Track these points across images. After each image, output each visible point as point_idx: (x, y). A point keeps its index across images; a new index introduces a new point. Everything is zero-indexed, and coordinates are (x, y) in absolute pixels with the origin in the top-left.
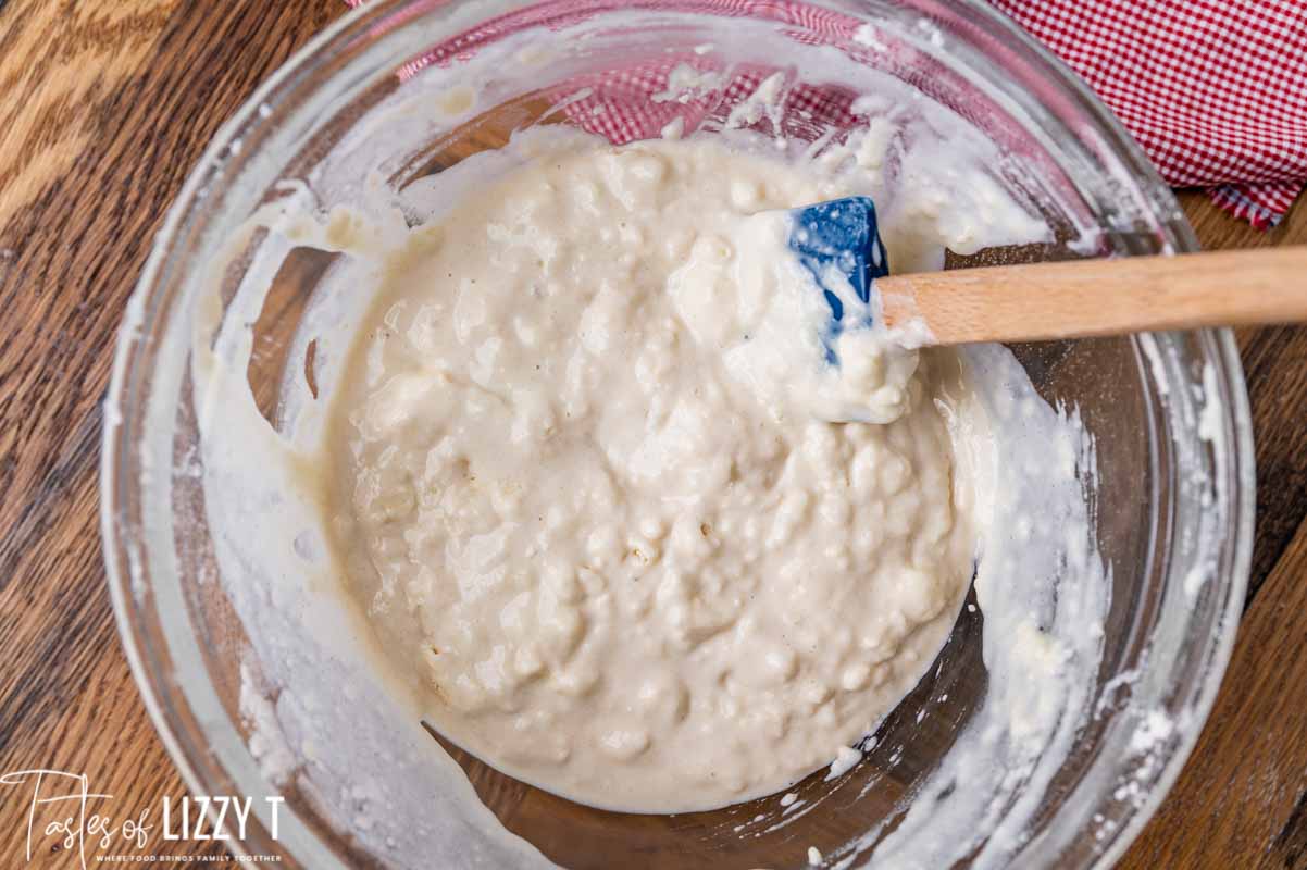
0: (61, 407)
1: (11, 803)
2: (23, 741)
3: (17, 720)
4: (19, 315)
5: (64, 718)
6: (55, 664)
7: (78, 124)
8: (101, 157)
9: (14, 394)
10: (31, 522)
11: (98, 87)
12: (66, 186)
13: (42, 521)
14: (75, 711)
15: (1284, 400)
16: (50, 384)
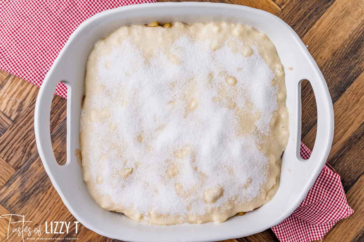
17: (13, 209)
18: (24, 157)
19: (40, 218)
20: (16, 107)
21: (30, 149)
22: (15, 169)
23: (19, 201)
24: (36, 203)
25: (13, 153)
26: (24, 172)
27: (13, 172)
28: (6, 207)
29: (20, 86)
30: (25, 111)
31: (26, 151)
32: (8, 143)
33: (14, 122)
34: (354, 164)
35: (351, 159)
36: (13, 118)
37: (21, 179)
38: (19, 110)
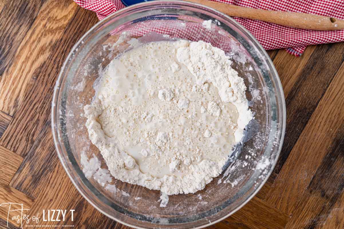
0: (48, 109)
1: (41, 191)
2: (43, 178)
3: (42, 174)
4: (38, 90)
5: (52, 173)
6: (49, 162)
7: (48, 50)
8: (53, 56)
9: (38, 107)
10: (43, 133)
11: (52, 42)
12: (46, 63)
13: (45, 133)
14: (54, 172)
15: (304, 94)
16: (45, 104)
17: (28, 191)
18: (29, 145)
19: (53, 193)
20: (12, 104)
21: (32, 137)
22: (23, 157)
23: (32, 183)
24: (47, 182)
25: (18, 144)
26: (31, 158)
27: (21, 160)
28: (22, 191)
29: (12, 86)
30: (20, 106)
31: (29, 139)
32: (12, 136)
33: (13, 117)
34: (311, 91)
35: (308, 88)
36: (11, 114)
37: (30, 164)
38: (15, 106)
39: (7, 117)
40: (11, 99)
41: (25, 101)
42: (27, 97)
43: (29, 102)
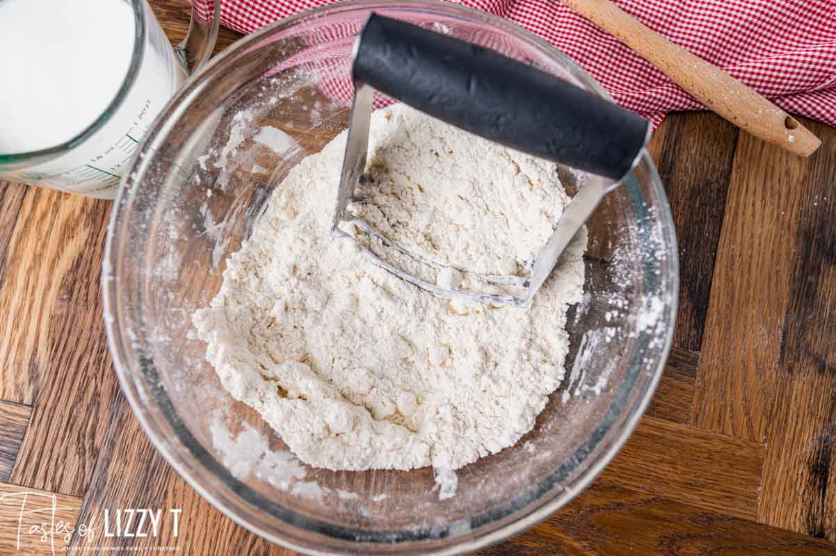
4: (80, 323)
6: (147, 490)
7: (82, 224)
8: (97, 236)
9: (88, 363)
10: (115, 423)
11: (86, 204)
12: (85, 256)
13: (120, 420)
16: (105, 352)
39: (17, 412)
40: (20, 364)
41: (53, 358)
42: (56, 350)
43: (64, 358)
